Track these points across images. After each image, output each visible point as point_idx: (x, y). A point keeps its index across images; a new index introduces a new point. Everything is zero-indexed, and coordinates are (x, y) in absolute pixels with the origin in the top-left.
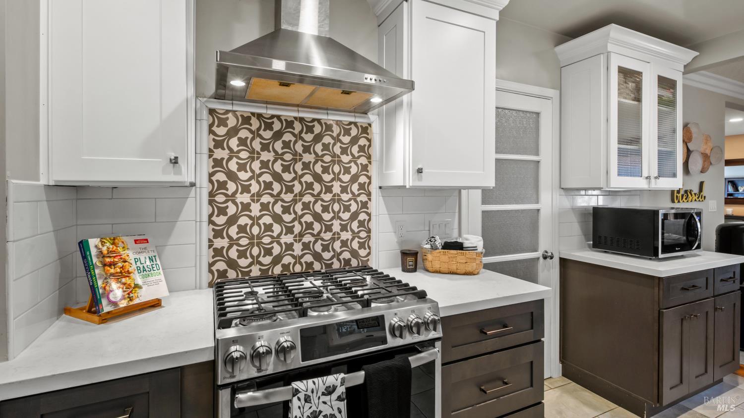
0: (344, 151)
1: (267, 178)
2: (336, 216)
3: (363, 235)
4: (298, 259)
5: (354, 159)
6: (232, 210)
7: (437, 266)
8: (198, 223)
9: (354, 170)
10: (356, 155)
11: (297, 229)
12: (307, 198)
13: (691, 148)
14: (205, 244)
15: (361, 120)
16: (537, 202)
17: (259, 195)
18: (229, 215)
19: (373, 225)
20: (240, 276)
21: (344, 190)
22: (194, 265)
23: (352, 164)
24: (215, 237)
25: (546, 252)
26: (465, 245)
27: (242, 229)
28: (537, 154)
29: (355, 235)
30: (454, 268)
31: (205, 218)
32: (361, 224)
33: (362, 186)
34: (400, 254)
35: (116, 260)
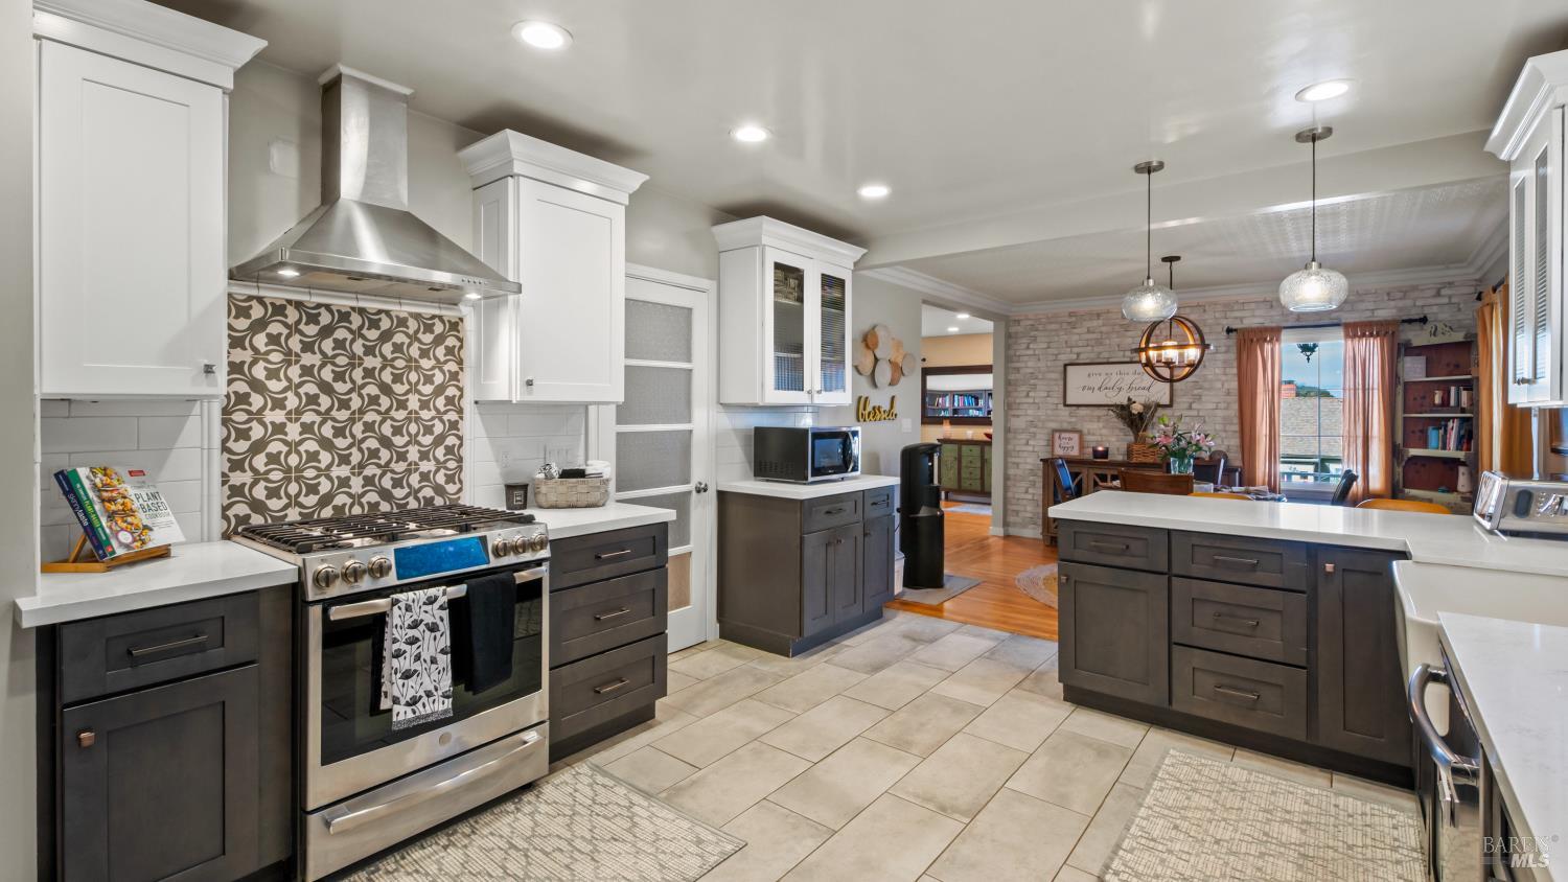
0: (424, 354)
1: (311, 389)
2: (413, 440)
3: (452, 464)
4: (357, 499)
5: (439, 365)
6: (257, 432)
7: (552, 498)
8: (205, 452)
9: (439, 378)
10: (442, 359)
11: (356, 458)
12: (370, 417)
13: (878, 356)
14: (217, 479)
15: (449, 314)
16: (690, 422)
17: (299, 412)
18: (253, 439)
19: (465, 452)
20: (270, 521)
21: (424, 405)
22: (198, 509)
23: (437, 371)
24: (232, 469)
25: (700, 484)
26: (587, 472)
27: (273, 459)
28: (689, 360)
29: (440, 465)
30: (573, 499)
31: (217, 444)
32: (449, 450)
33: (450, 401)
34: (504, 488)
35: (114, 494)
